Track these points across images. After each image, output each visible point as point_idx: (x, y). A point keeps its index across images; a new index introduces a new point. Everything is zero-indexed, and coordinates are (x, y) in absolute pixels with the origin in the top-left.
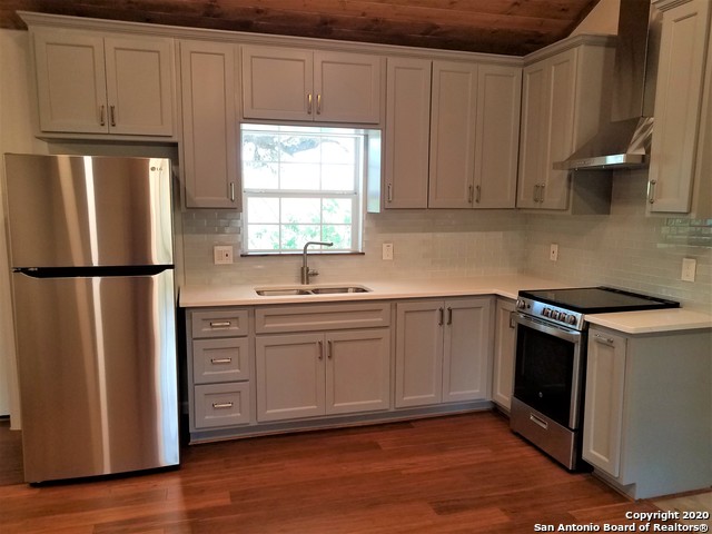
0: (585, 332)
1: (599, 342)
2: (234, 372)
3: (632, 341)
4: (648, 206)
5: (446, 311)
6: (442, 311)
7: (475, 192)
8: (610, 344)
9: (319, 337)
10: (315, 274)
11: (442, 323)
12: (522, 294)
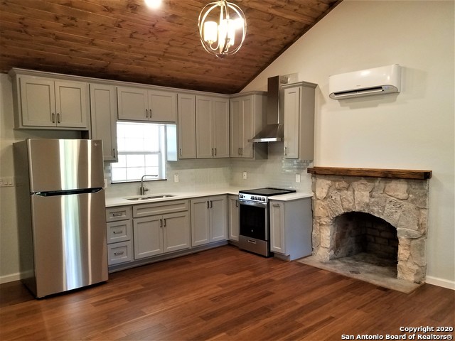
0: (268, 203)
1: (274, 206)
2: (123, 237)
3: (286, 203)
4: (285, 157)
5: (210, 202)
6: (208, 202)
7: (214, 151)
8: (278, 206)
9: (160, 217)
10: (147, 190)
11: (208, 207)
12: (240, 192)
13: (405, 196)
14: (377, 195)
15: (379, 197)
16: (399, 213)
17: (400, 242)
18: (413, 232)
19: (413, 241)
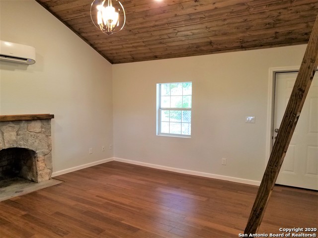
13: (40, 130)
14: (22, 133)
15: (24, 134)
16: (37, 141)
17: (39, 159)
18: (46, 151)
19: (46, 156)
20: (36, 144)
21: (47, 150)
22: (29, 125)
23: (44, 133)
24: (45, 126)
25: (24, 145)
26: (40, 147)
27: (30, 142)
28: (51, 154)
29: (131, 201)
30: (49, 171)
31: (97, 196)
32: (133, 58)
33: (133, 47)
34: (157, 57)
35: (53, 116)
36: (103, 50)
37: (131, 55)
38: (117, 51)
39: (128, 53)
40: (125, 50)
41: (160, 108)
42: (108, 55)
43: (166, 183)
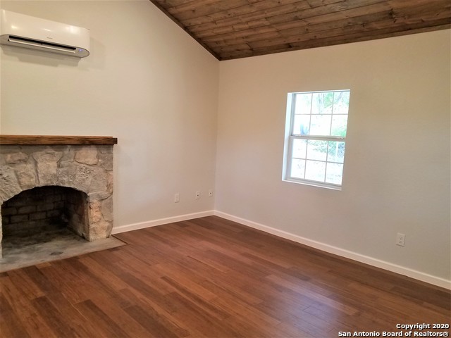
13: (95, 161)
14: (66, 164)
15: (69, 166)
16: (90, 178)
17: (92, 206)
18: (104, 193)
19: (103, 201)
20: (88, 182)
21: (106, 193)
22: (78, 152)
23: (101, 166)
24: (103, 155)
25: (69, 183)
26: (94, 188)
27: (78, 178)
28: (111, 199)
29: (216, 296)
30: (107, 224)
31: (164, 278)
32: (252, 49)
33: (250, 28)
34: (290, 47)
35: (115, 141)
36: (204, 37)
37: (248, 43)
38: (226, 38)
39: (242, 41)
40: (238, 35)
41: (291, 135)
42: (213, 45)
43: (287, 266)
